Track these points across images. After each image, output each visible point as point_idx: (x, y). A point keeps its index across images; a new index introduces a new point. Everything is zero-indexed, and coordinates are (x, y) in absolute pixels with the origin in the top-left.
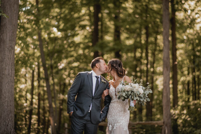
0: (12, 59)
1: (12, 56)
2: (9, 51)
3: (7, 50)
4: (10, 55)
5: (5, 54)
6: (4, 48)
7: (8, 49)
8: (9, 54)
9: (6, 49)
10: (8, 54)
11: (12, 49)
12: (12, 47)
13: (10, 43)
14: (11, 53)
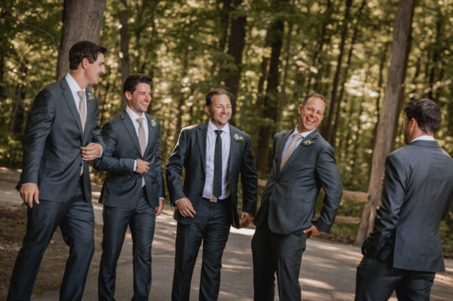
0: (94, 38)
1: (95, 32)
2: (90, 22)
3: (88, 18)
4: (91, 30)
5: (83, 27)
6: (82, 14)
7: (90, 17)
8: (91, 26)
9: (86, 16)
10: (89, 28)
11: (98, 18)
12: (98, 15)
13: (95, 6)
14: (95, 27)
